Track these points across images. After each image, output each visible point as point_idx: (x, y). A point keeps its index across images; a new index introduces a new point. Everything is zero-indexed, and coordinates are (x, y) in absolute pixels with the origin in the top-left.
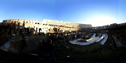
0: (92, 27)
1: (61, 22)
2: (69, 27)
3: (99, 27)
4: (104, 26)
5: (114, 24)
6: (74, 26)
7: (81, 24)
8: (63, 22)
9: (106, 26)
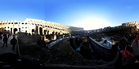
0: (84, 31)
1: (48, 22)
2: (58, 29)
3: (92, 31)
4: (97, 30)
5: (108, 27)
6: (64, 28)
7: (72, 27)
8: (50, 22)
9: (99, 30)
